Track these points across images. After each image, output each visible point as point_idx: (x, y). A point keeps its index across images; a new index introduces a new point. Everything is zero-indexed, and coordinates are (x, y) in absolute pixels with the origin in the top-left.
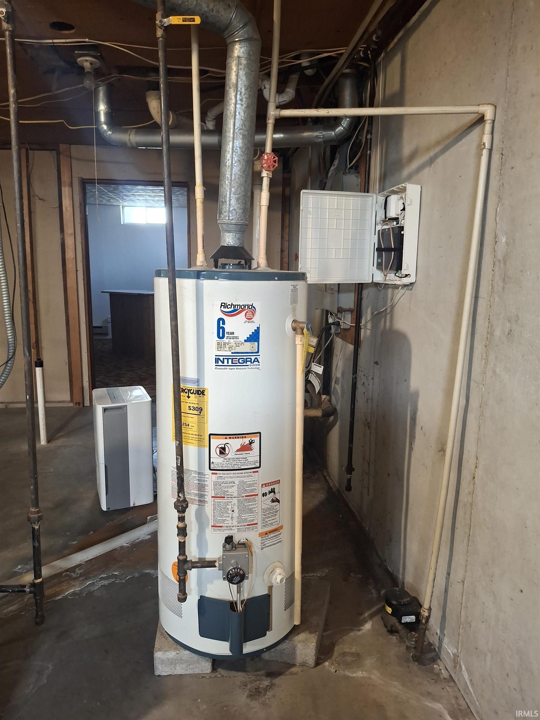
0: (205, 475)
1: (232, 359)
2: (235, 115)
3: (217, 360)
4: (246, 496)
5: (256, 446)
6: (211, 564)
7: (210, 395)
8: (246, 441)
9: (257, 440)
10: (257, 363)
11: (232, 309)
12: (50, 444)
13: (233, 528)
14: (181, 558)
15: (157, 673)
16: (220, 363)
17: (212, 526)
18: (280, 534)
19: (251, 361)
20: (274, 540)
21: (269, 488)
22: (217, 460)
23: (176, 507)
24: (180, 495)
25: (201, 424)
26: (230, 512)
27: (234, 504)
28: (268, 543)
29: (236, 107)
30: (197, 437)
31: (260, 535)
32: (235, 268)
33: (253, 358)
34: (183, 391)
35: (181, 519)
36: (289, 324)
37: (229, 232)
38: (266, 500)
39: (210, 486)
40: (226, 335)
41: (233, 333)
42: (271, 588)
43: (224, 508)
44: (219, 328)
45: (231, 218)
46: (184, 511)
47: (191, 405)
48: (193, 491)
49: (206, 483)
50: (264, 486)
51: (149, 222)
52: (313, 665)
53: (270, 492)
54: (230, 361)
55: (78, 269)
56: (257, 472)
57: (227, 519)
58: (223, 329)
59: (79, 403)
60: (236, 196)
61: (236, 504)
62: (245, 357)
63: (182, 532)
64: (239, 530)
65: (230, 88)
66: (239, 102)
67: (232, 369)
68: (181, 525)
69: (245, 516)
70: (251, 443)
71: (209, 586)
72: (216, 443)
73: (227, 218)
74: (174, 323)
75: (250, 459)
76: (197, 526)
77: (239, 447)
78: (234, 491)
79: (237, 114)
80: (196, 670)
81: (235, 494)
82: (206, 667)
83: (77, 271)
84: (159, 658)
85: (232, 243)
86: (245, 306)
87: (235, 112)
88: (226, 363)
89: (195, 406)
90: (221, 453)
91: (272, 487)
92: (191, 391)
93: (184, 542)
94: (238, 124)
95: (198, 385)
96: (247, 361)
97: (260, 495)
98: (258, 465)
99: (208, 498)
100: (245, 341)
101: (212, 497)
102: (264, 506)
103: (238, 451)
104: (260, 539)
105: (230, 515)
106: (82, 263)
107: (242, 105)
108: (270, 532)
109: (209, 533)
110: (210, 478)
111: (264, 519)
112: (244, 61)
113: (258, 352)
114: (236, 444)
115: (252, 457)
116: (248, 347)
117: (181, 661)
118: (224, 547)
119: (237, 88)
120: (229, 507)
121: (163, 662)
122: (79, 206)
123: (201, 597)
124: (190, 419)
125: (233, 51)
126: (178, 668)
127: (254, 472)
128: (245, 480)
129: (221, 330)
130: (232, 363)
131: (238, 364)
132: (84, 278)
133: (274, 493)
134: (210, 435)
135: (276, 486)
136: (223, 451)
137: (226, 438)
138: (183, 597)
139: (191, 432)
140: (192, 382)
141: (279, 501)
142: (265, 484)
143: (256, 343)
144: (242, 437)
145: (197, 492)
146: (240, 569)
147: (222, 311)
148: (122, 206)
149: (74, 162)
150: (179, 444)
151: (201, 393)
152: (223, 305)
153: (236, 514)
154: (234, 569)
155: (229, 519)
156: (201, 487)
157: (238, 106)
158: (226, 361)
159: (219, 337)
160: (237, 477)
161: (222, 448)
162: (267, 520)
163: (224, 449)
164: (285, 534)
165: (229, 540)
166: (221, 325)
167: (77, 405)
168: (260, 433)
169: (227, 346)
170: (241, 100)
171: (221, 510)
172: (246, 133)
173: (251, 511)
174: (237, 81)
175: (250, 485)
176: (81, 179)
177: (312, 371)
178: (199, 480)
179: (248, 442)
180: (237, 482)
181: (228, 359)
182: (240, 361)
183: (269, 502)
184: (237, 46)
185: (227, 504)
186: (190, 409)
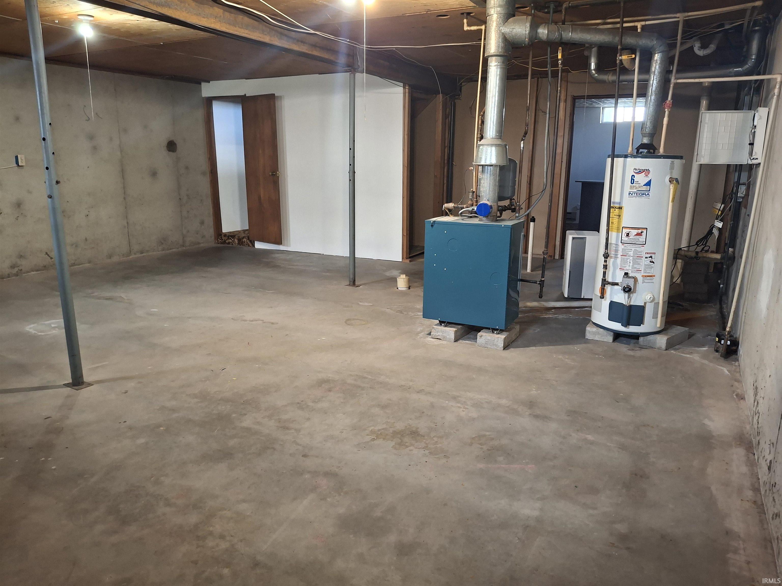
0: (618, 245)
1: (636, 193)
2: (653, 85)
3: (629, 194)
4: (637, 257)
5: (644, 234)
6: (617, 284)
7: (624, 209)
8: (640, 231)
9: (645, 231)
10: (648, 196)
11: (639, 171)
12: (532, 272)
13: (629, 270)
14: (604, 278)
15: (586, 337)
16: (631, 195)
17: (620, 269)
18: (653, 279)
19: (645, 195)
20: (650, 281)
21: (650, 255)
22: (625, 238)
23: (604, 255)
24: (606, 251)
25: (619, 222)
26: (628, 263)
27: (631, 260)
28: (646, 281)
29: (653, 82)
30: (617, 228)
31: (642, 276)
32: (647, 154)
33: (647, 193)
34: (613, 208)
35: (605, 261)
36: (667, 179)
37: (645, 137)
38: (647, 260)
39: (620, 250)
40: (635, 182)
41: (638, 182)
42: (645, 303)
43: (626, 261)
44: (632, 179)
45: (646, 131)
46: (607, 258)
47: (616, 214)
48: (613, 253)
49: (619, 249)
50: (646, 253)
51: (625, 121)
52: (664, 349)
53: (650, 257)
54: (635, 194)
55: (563, 161)
56: (644, 246)
57: (627, 266)
58: (634, 179)
59: (551, 256)
60: (650, 121)
61: (632, 260)
62: (643, 193)
63: (605, 267)
64: (632, 272)
65: (651, 73)
66: (655, 79)
67: (636, 198)
68: (605, 264)
69: (635, 266)
70: (642, 232)
71: (615, 297)
72: (625, 231)
73: (645, 131)
74: (611, 176)
75: (640, 240)
76: (613, 268)
77: (636, 234)
78: (631, 253)
79: (654, 84)
80: (605, 339)
81: (632, 255)
82: (610, 338)
83: (562, 162)
84: (588, 330)
85: (646, 142)
86: (645, 170)
87: (653, 84)
88: (633, 195)
89: (618, 214)
90: (627, 235)
91: (651, 255)
92: (617, 208)
93: (606, 272)
94: (654, 89)
95: (620, 205)
96: (643, 195)
97: (644, 258)
98: (644, 243)
99: (619, 256)
100: (644, 185)
101: (621, 255)
102: (646, 263)
103: (635, 235)
104: (642, 278)
105: (628, 264)
106: (566, 156)
107: (656, 80)
108: (648, 276)
109: (618, 271)
110: (621, 247)
111: (645, 269)
112: (659, 62)
113: (649, 191)
114: (635, 232)
115: (642, 238)
116: (645, 188)
117: (598, 333)
118: (624, 276)
119: (654, 73)
120: (628, 260)
121: (590, 332)
122: (569, 116)
123: (611, 301)
124: (615, 220)
125: (654, 58)
126: (596, 336)
127: (642, 246)
128: (638, 249)
129: (633, 180)
130: (636, 195)
131: (639, 196)
132: (566, 167)
133: (652, 258)
134: (623, 227)
135: (653, 255)
136: (628, 235)
137: (630, 229)
138: (602, 297)
139: (614, 226)
140: (617, 203)
141: (654, 263)
142: (647, 253)
143: (649, 187)
144: (638, 229)
145: (614, 253)
146: (630, 286)
147: (634, 172)
148: (603, 108)
149: (569, 84)
150: (608, 228)
151: (620, 208)
152: (636, 169)
153: (631, 264)
154: (627, 285)
155: (628, 266)
156: (616, 251)
157: (654, 81)
158: (633, 194)
159: (631, 183)
160: (633, 247)
161: (627, 233)
162: (646, 270)
163: (629, 234)
164: (656, 279)
165: (626, 274)
166: (633, 178)
167: (550, 257)
168: (647, 228)
169: (635, 187)
170: (656, 79)
171: (624, 262)
172: (657, 93)
173: (639, 264)
174: (655, 70)
175: (639, 252)
176: (573, 96)
177: (715, 226)
178: (616, 248)
179: (640, 232)
180: (633, 250)
181: (634, 193)
182: (640, 194)
183: (649, 262)
184: (656, 55)
185: (627, 259)
186: (615, 216)
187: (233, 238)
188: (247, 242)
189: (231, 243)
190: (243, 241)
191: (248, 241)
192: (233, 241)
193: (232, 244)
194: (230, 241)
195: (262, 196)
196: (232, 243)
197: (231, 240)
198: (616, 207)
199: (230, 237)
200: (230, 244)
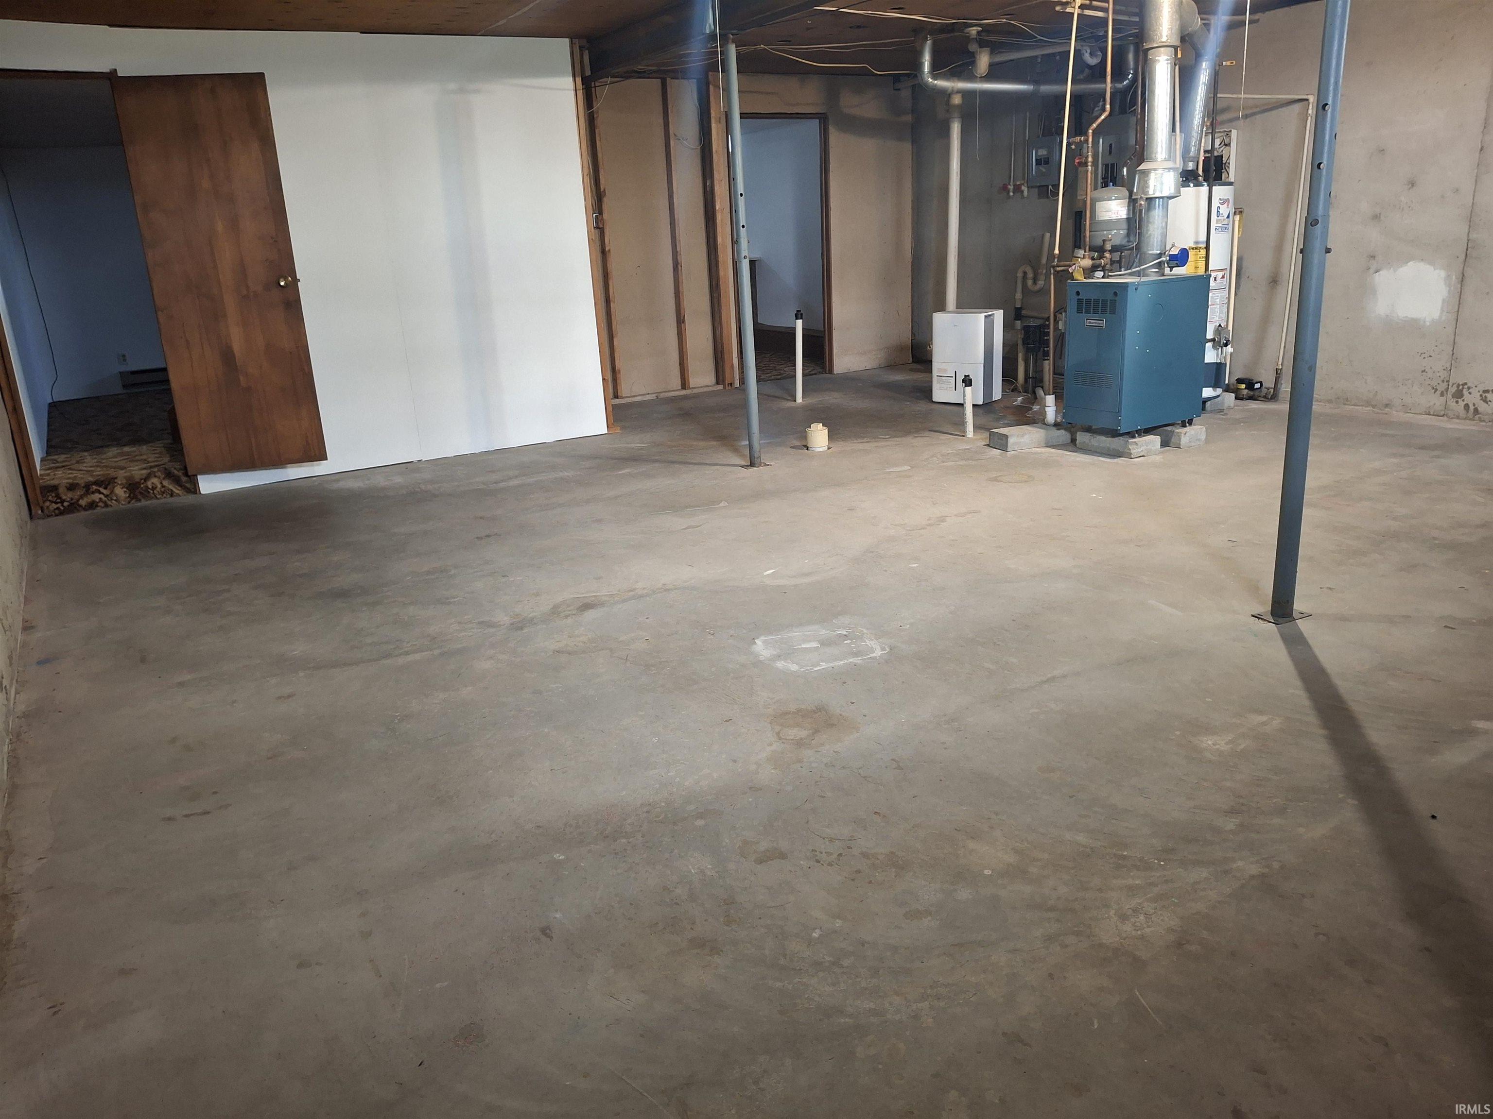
11: (1223, 201)
16: (1217, 231)
17: (1209, 322)
58: (1219, 212)
86: (1227, 199)
96: (1226, 229)
120: (1216, 310)
130: (1222, 230)
147: (1219, 203)
152: (1220, 199)
154: (1225, 339)
155: (1216, 316)
159: (1217, 216)
165: (1220, 326)
181: (1220, 228)
185: (1215, 308)
186: (1200, 258)
187: (105, 488)
188: (163, 486)
189: (100, 504)
190: (147, 487)
191: (165, 483)
192: (106, 496)
193: (106, 505)
194: (96, 497)
195: (237, 346)
196: (105, 503)
197: (100, 493)
198: (1200, 248)
199: (94, 487)
200: (97, 506)
